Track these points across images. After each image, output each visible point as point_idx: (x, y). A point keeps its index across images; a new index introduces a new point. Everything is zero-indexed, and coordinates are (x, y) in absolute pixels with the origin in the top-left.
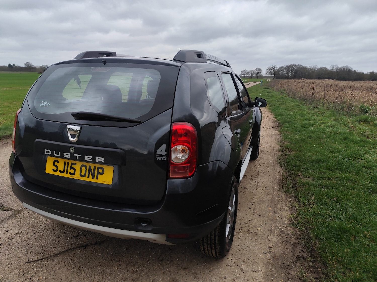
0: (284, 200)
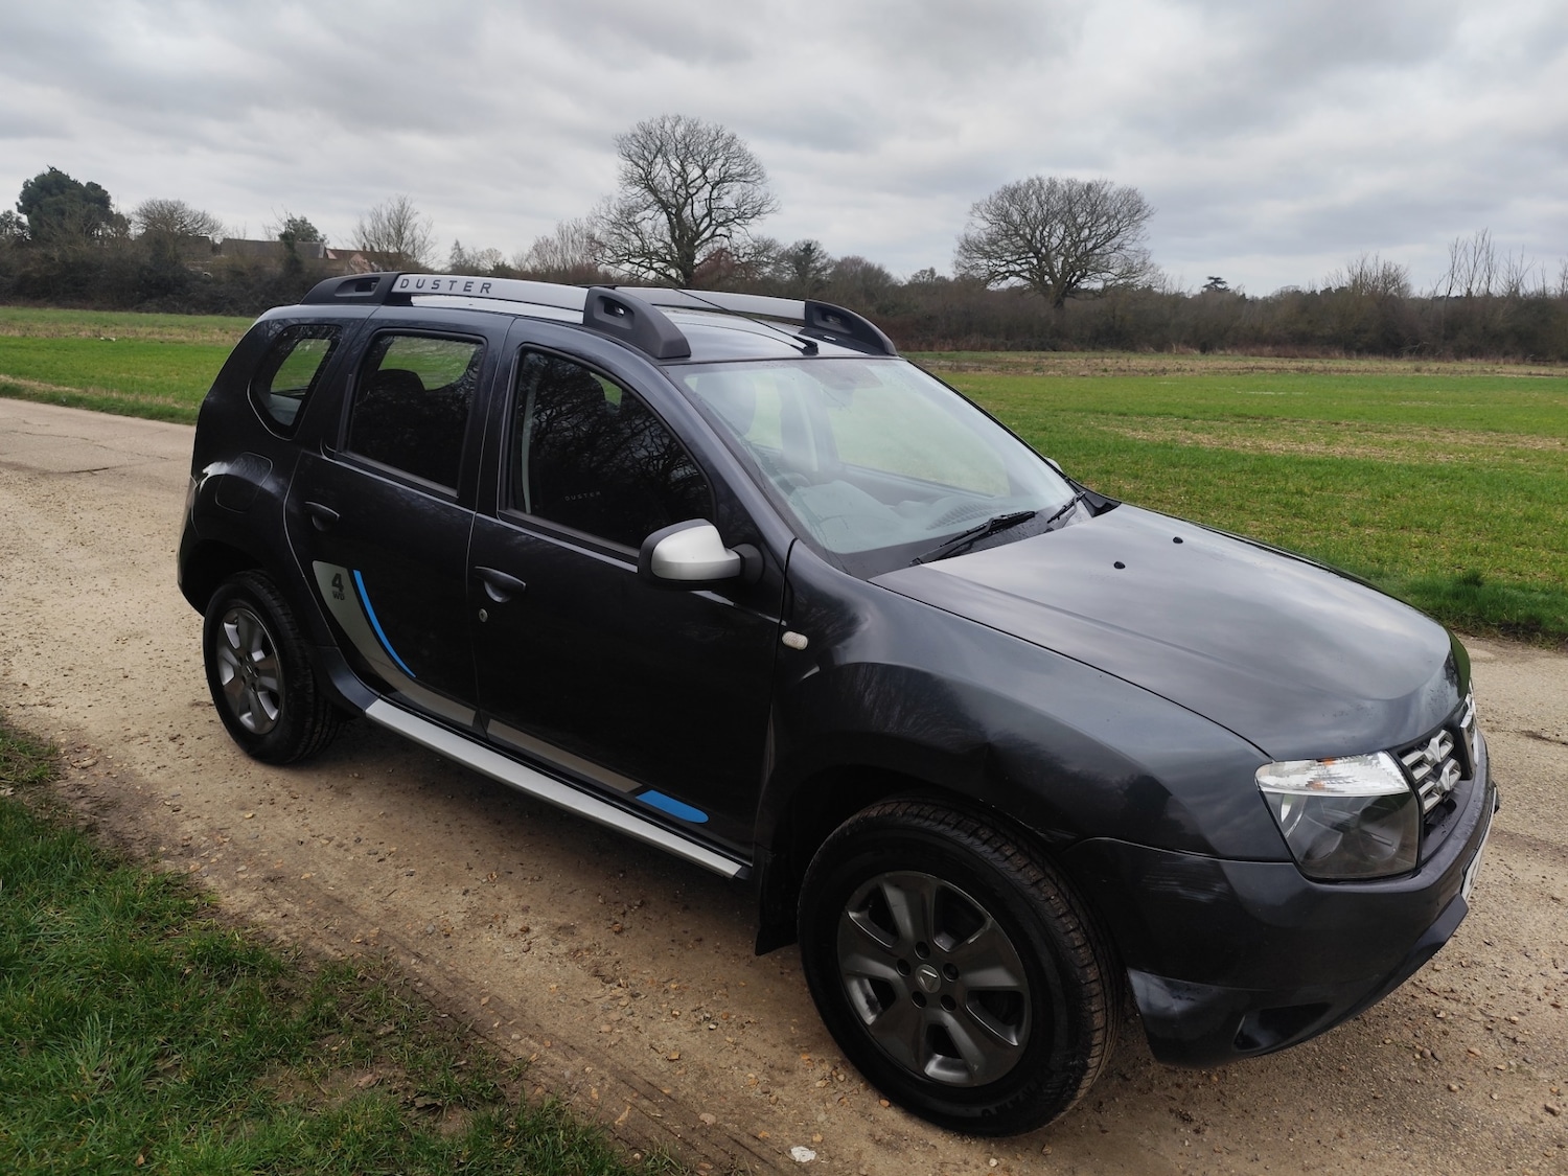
0: (308, 939)
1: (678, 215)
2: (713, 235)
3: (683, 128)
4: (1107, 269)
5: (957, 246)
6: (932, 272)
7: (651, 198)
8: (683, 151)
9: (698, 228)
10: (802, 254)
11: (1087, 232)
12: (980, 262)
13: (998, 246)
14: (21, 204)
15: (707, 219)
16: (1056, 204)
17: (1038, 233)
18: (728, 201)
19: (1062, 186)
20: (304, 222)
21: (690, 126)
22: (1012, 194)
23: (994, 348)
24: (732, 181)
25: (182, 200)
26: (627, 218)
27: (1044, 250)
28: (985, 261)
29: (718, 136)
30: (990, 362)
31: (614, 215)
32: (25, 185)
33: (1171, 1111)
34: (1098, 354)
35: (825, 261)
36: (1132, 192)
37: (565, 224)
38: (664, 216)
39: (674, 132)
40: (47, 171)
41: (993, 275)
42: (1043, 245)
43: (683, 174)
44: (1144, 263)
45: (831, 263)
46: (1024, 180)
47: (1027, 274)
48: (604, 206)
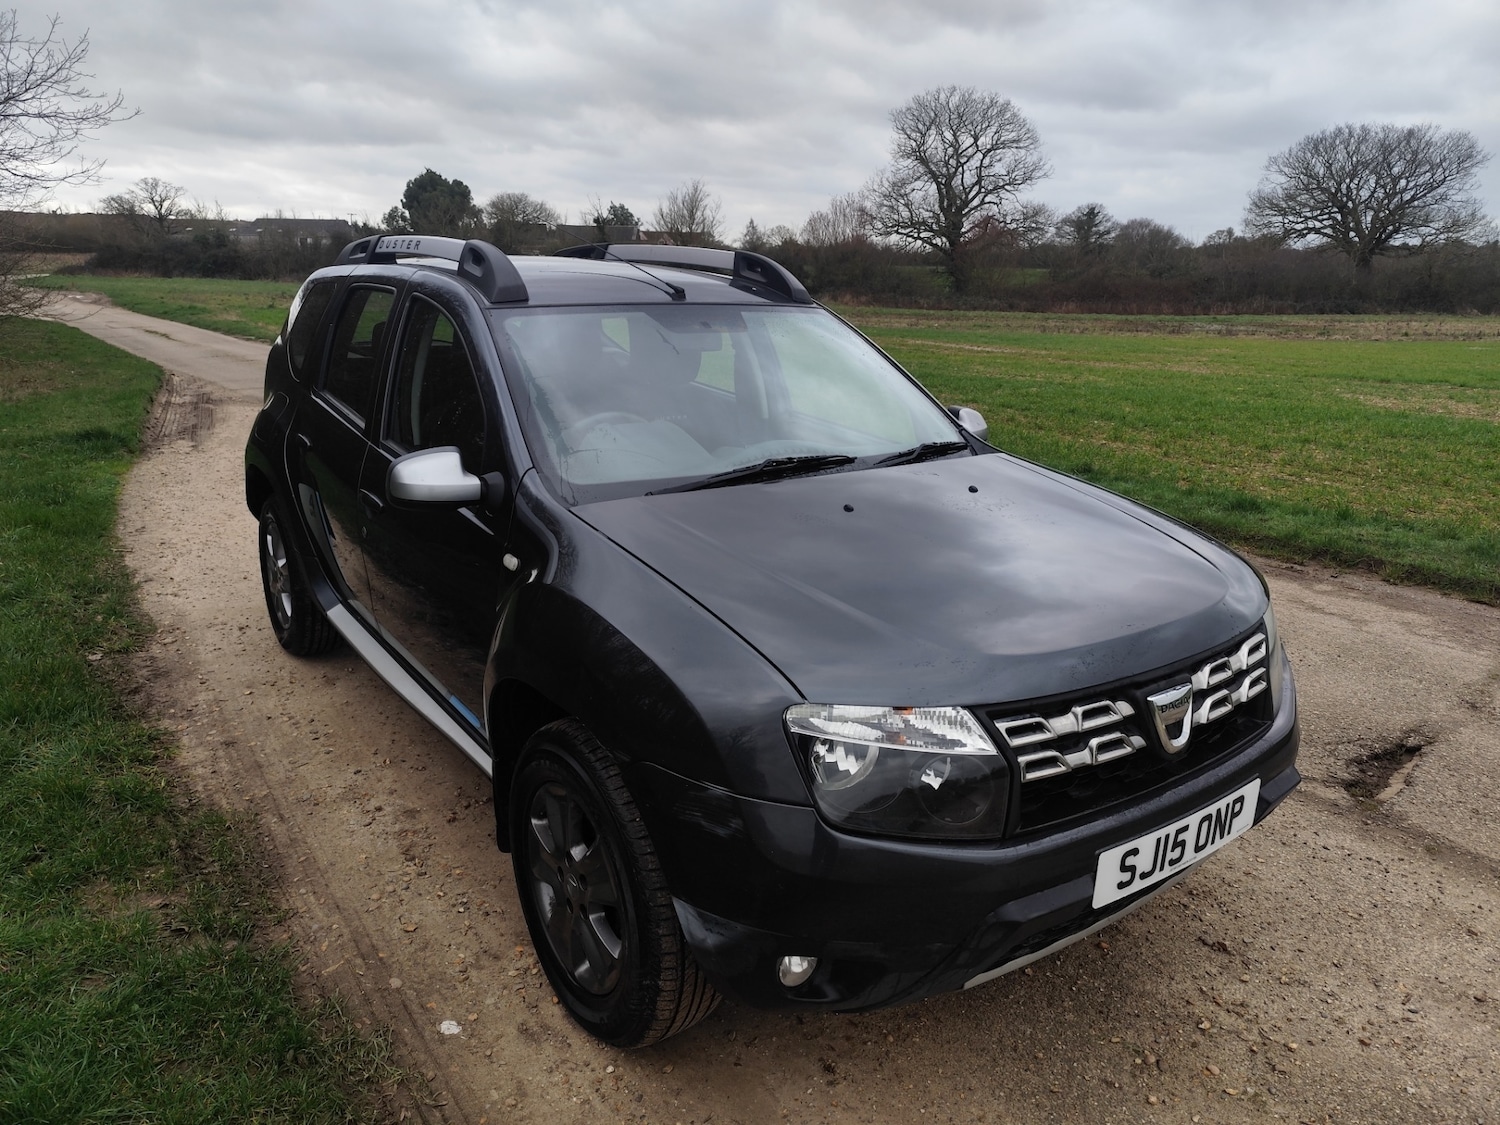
0: (216, 792)
1: (948, 185)
2: (982, 202)
3: (957, 98)
4: (1426, 222)
5: (1247, 204)
6: (1230, 232)
7: (922, 169)
8: (956, 122)
9: (967, 197)
10: (1085, 218)
11: (1403, 182)
12: (1274, 219)
13: (1296, 201)
14: (404, 200)
15: (977, 188)
16: (1369, 152)
17: (1344, 186)
18: (999, 169)
19: (1376, 133)
20: (622, 207)
21: (964, 95)
22: (1316, 145)
23: (1280, 312)
24: (1004, 148)
25: (526, 193)
26: (898, 190)
27: (1350, 204)
28: (1280, 218)
29: (993, 103)
30: (1271, 326)
31: (886, 187)
32: (408, 186)
33: (821, 1060)
34: (1406, 317)
35: (1109, 224)
36: (1464, 136)
37: (838, 198)
38: (934, 186)
39: (948, 103)
40: (425, 171)
41: (1287, 233)
42: (1350, 198)
43: (955, 145)
44: (1473, 215)
45: (1116, 225)
46: (1331, 129)
47: (1328, 231)
48: (878, 180)
